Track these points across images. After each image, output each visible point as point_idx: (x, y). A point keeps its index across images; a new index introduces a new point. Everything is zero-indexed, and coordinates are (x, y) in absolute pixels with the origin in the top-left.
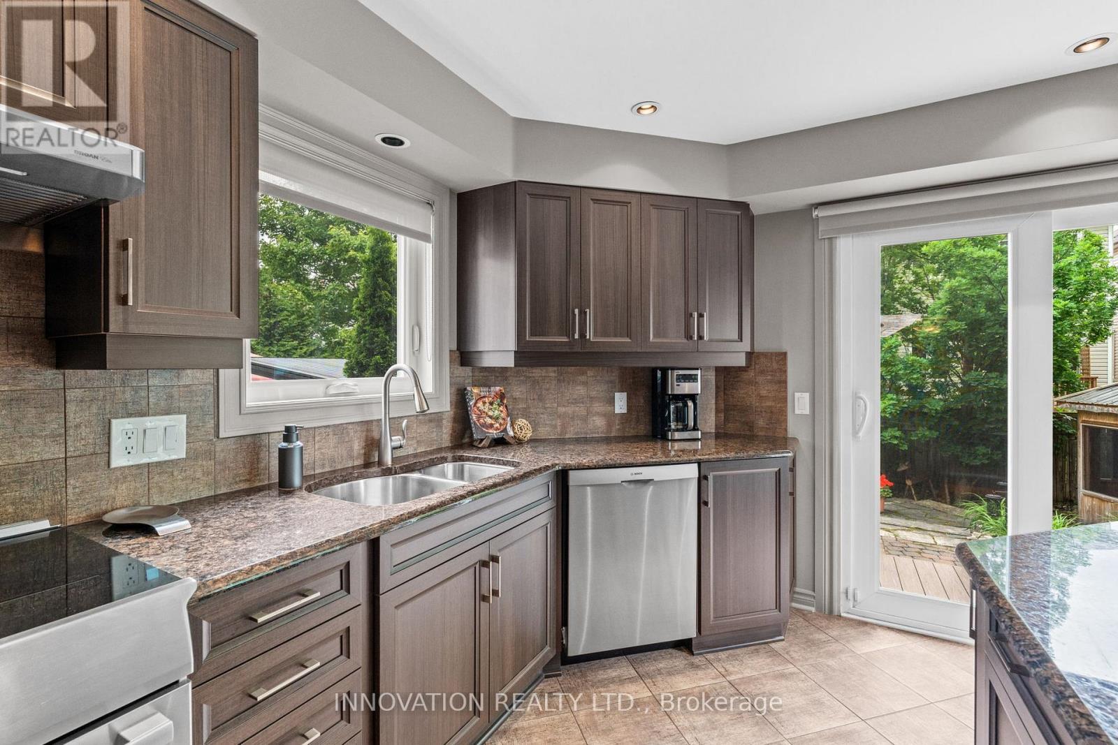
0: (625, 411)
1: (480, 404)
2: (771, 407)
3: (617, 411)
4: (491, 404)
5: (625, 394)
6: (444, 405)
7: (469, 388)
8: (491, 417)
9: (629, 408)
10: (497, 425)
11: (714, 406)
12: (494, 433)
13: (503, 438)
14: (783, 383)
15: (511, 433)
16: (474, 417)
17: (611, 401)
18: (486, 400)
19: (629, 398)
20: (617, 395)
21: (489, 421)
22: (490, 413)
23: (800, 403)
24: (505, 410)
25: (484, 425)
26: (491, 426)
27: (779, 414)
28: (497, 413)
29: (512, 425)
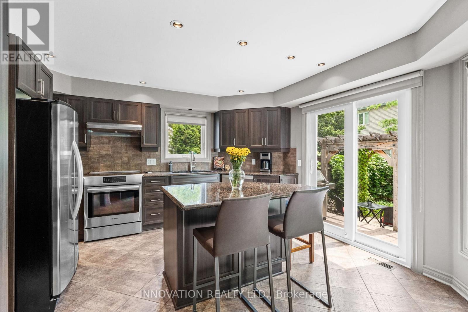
0: (255, 164)
1: (217, 161)
2: (293, 164)
3: (253, 164)
4: (220, 161)
5: (255, 160)
6: (209, 160)
7: (215, 157)
8: (219, 164)
9: (256, 163)
10: (220, 166)
11: (282, 164)
12: (219, 167)
13: (221, 169)
14: (295, 157)
15: (224, 168)
16: (215, 163)
17: (251, 161)
18: (219, 160)
19: (256, 161)
20: (253, 160)
21: (218, 164)
22: (219, 163)
23: (299, 163)
24: (223, 163)
25: (216, 165)
26: (219, 166)
27: (295, 166)
28: (221, 163)
29: (224, 166)
